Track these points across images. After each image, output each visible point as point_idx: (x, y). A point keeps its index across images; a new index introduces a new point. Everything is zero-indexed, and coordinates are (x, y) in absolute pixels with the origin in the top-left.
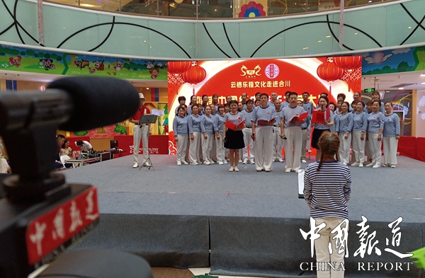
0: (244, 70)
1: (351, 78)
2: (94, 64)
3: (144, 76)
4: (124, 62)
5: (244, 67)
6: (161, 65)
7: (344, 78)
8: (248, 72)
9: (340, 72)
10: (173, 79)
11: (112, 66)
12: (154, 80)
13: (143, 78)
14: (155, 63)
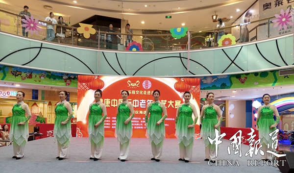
0: (129, 83)
1: (194, 91)
2: (26, 74)
3: (60, 84)
4: (47, 73)
5: (130, 81)
6: (73, 77)
9: (188, 87)
10: (81, 86)
11: (38, 76)
12: (68, 87)
13: (60, 85)
14: (69, 76)
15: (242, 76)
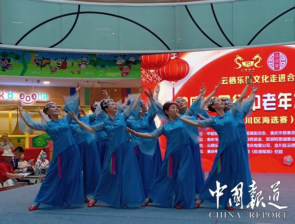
2: (56, 62)
4: (90, 58)
5: (240, 58)
6: (133, 60)
8: (244, 63)
12: (125, 78)
13: (112, 77)
14: (126, 58)
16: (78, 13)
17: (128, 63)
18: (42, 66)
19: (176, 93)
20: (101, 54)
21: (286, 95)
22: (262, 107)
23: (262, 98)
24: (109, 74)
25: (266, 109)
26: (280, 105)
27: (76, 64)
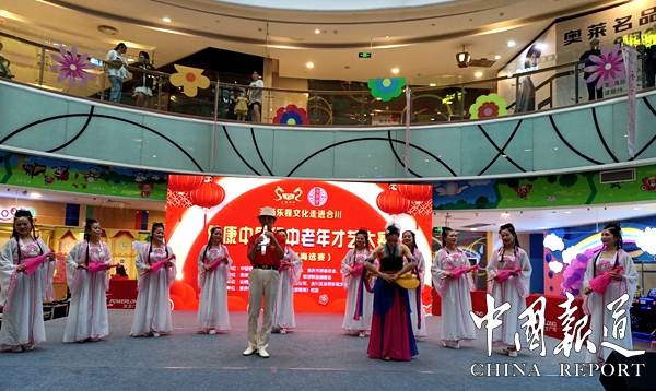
0: (279, 192)
1: (420, 212)
2: (54, 170)
3: (129, 193)
4: (100, 170)
5: (280, 189)
6: (157, 178)
7: (410, 212)
9: (406, 204)
10: (175, 198)
12: (145, 199)
13: (129, 197)
14: (148, 175)
15: (521, 182)
16: (91, 115)
17: (150, 181)
18: (33, 174)
19: (208, 220)
20: (115, 167)
21: (325, 232)
22: (301, 242)
23: (301, 233)
24: (123, 192)
25: (304, 245)
26: (319, 242)
27: (81, 175)
